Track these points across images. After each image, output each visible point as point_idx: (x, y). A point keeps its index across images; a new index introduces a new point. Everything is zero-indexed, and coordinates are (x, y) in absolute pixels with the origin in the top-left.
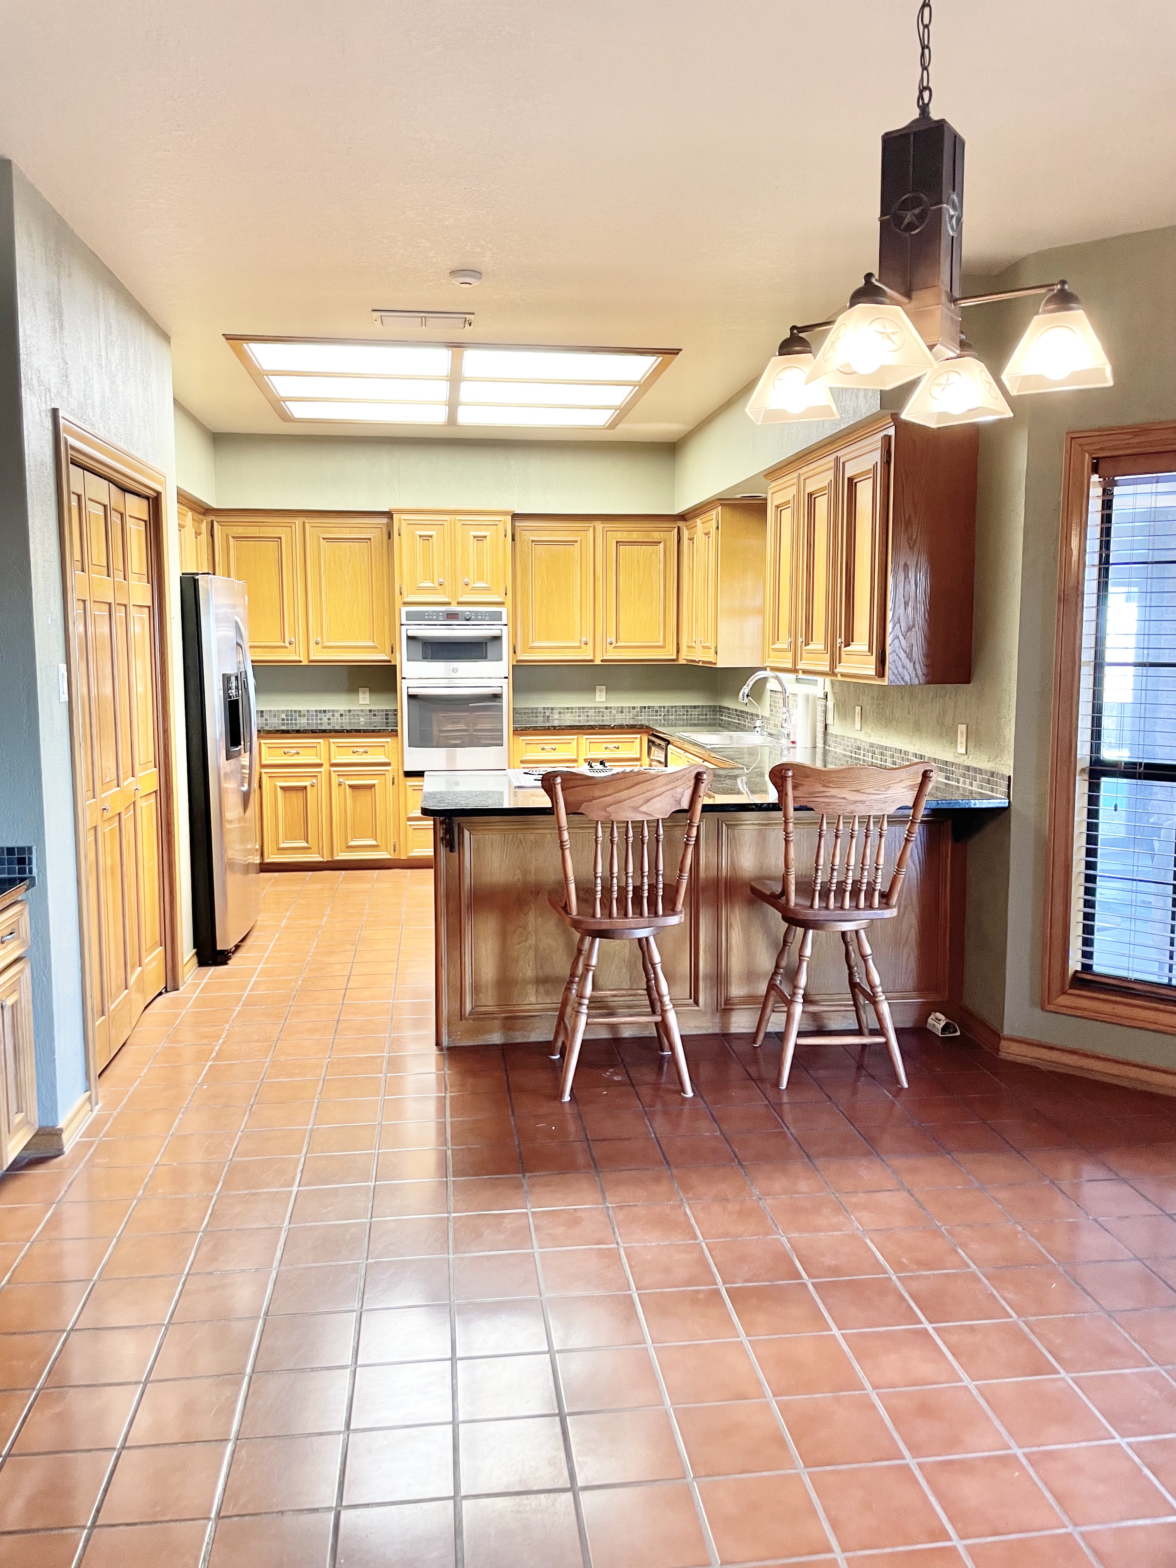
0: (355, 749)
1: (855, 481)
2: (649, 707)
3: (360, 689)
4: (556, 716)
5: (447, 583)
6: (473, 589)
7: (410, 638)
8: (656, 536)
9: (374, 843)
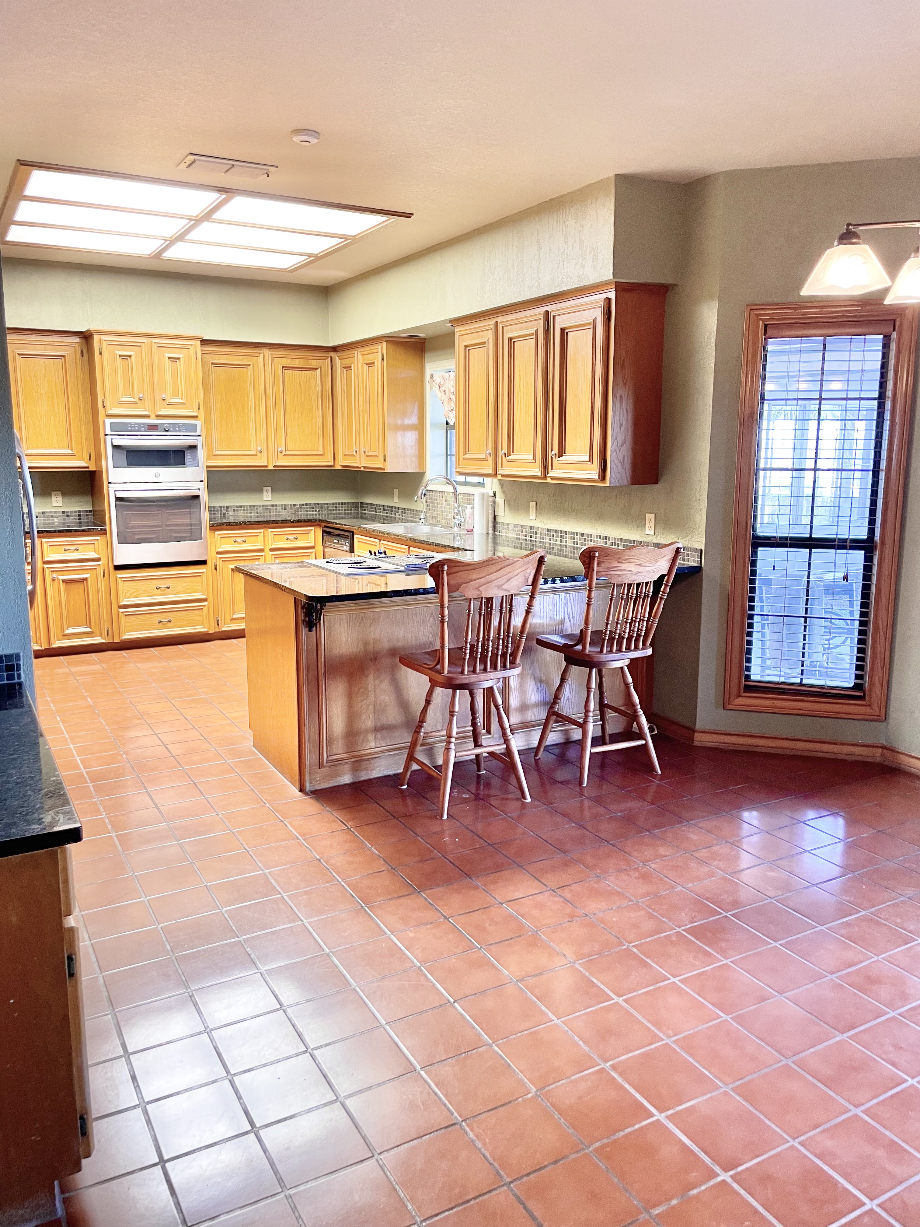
0: (67, 547)
1: (566, 331)
2: (306, 504)
3: (52, 492)
4: (231, 513)
5: (146, 398)
6: (170, 404)
7: (115, 447)
8: (314, 363)
9: (88, 630)
